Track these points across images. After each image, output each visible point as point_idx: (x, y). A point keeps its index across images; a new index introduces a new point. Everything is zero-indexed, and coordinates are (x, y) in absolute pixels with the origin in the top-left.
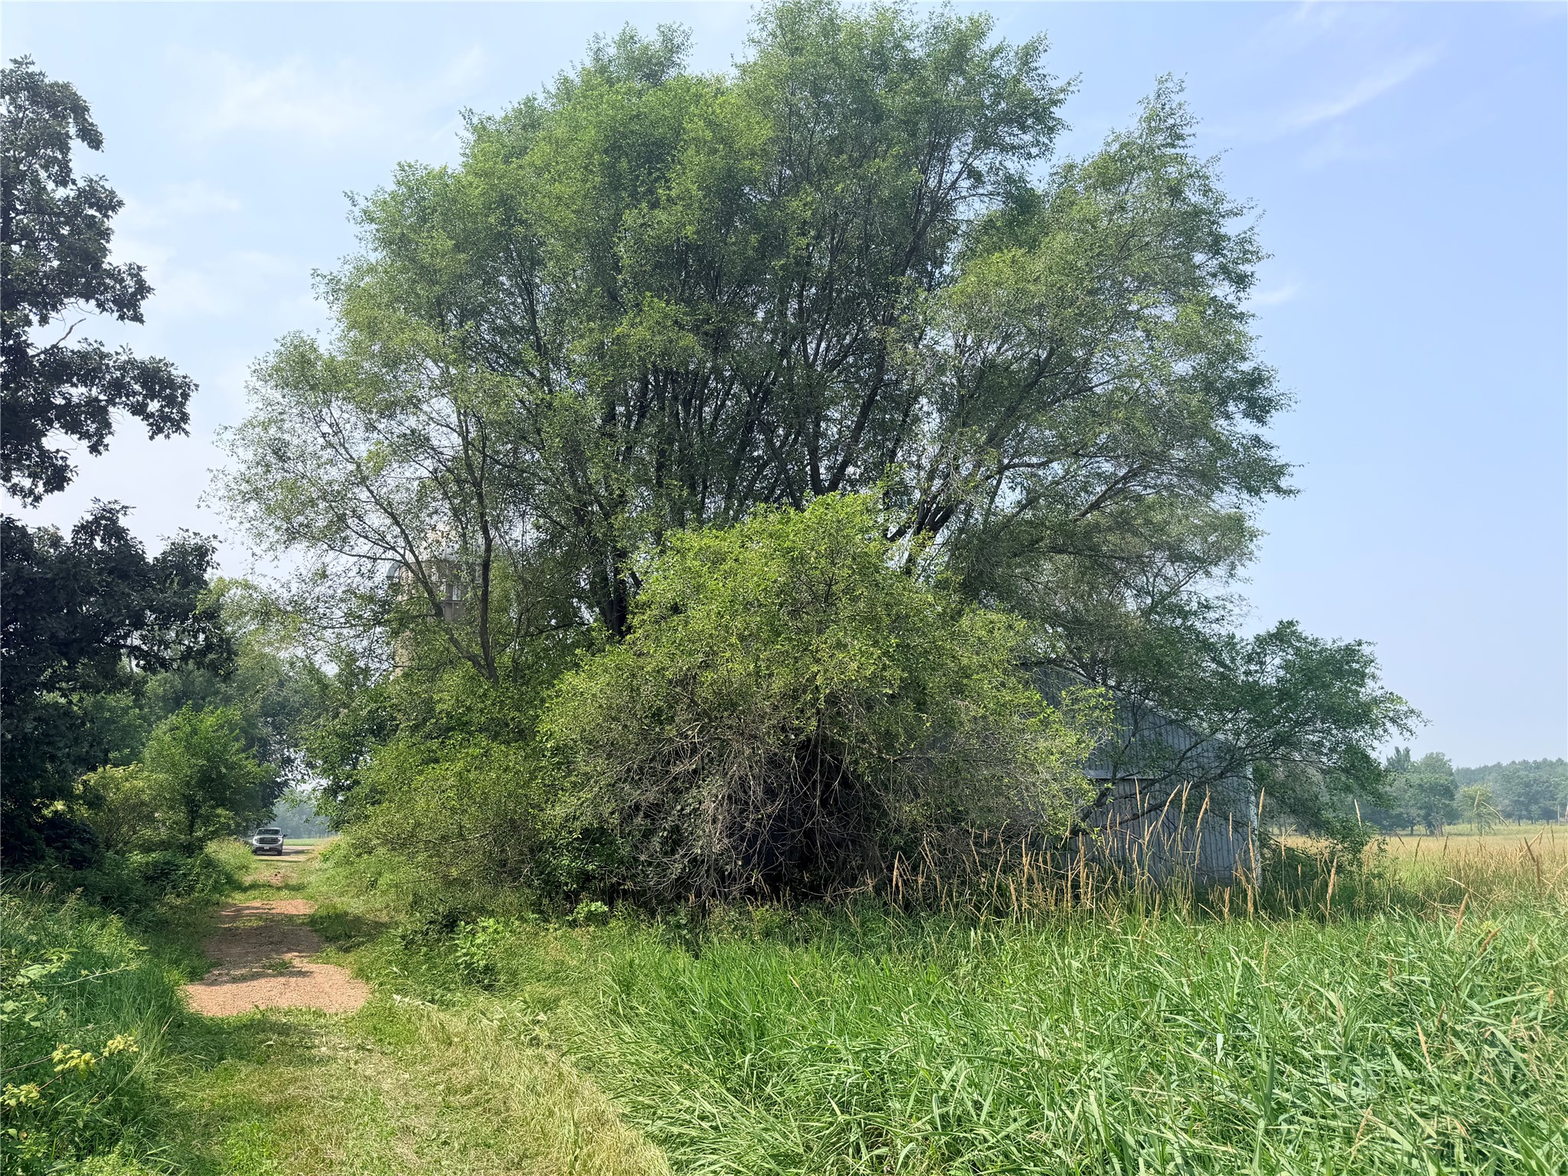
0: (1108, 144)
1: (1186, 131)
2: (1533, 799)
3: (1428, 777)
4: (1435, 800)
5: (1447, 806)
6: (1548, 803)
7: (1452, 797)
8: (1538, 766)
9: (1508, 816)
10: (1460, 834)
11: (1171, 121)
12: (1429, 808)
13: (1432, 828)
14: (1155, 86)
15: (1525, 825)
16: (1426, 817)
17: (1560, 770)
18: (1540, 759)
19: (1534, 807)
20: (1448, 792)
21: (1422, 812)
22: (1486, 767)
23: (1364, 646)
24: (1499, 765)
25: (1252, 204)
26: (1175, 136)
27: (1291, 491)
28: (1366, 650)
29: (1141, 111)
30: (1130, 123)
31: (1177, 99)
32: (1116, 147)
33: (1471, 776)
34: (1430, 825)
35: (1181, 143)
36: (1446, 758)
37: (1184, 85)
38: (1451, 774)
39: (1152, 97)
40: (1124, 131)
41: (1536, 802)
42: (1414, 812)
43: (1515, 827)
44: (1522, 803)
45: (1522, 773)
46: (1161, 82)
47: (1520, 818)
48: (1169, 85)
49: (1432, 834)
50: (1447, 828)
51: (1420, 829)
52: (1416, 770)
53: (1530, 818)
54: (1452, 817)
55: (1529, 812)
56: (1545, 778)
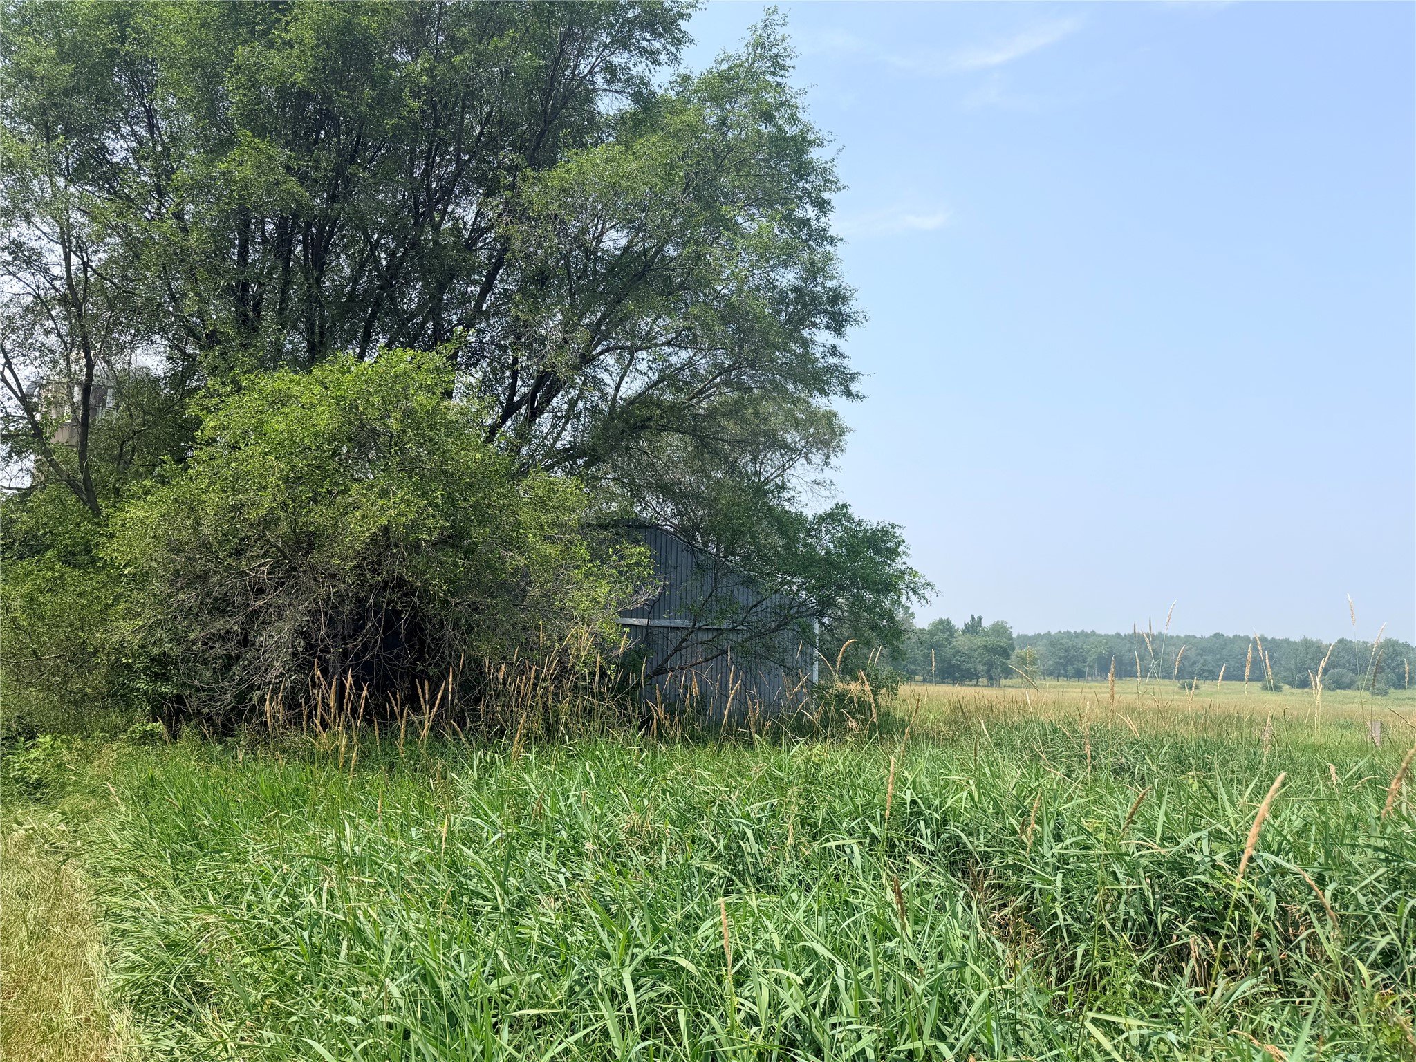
0: (718, 62)
1: (787, 62)
2: (1070, 661)
3: (992, 640)
4: (995, 658)
5: (1004, 663)
6: (1080, 665)
7: (1008, 657)
8: (1077, 635)
9: (1051, 674)
10: (1012, 687)
11: (775, 51)
12: (990, 664)
13: (992, 681)
14: (763, 16)
15: (1062, 682)
16: (988, 672)
17: (1092, 640)
18: (1079, 631)
19: (1070, 668)
20: (1005, 653)
21: (985, 668)
22: (1039, 634)
23: (896, 529)
24: (1049, 633)
25: (831, 138)
26: (778, 66)
27: (858, 396)
28: (898, 531)
29: (749, 37)
30: (739, 48)
31: (781, 31)
32: (725, 66)
33: (1025, 640)
34: (991, 678)
35: (781, 72)
36: (1008, 626)
37: (787, 20)
38: (1011, 639)
39: (760, 25)
40: (733, 53)
41: (1072, 664)
42: (980, 667)
43: (1054, 683)
44: (1061, 664)
45: (1065, 641)
46: (768, 13)
47: (1059, 676)
48: (775, 17)
49: (992, 685)
50: (1003, 681)
51: (983, 681)
52: (986, 633)
53: (1066, 676)
54: (1008, 673)
55: (1066, 671)
56: (1079, 646)
